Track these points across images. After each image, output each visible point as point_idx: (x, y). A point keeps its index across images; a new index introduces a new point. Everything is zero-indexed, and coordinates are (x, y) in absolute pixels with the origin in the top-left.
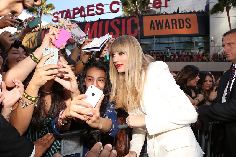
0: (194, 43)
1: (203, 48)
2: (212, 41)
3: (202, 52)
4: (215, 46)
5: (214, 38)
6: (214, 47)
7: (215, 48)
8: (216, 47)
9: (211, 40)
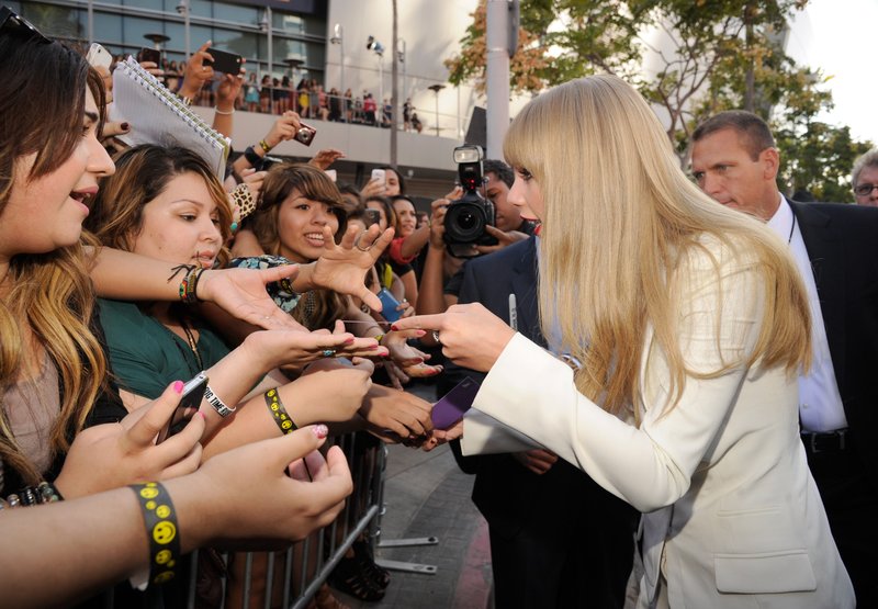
0: (265, 36)
1: (301, 62)
2: (333, 41)
3: (297, 78)
4: (342, 65)
5: (341, 30)
6: (339, 68)
7: (342, 71)
8: (345, 68)
9: (330, 36)
